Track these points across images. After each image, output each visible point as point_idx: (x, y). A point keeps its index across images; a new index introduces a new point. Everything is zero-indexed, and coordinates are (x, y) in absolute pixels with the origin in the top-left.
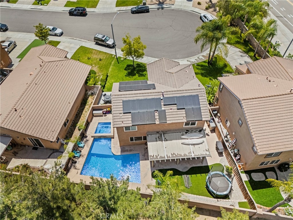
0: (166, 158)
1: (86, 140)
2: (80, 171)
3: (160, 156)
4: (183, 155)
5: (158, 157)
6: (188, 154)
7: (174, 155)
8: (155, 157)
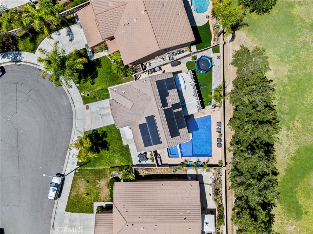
0: (198, 100)
1: (185, 162)
2: (210, 158)
3: (197, 105)
4: (194, 89)
5: (198, 105)
6: (193, 86)
7: (195, 95)
8: (198, 108)
